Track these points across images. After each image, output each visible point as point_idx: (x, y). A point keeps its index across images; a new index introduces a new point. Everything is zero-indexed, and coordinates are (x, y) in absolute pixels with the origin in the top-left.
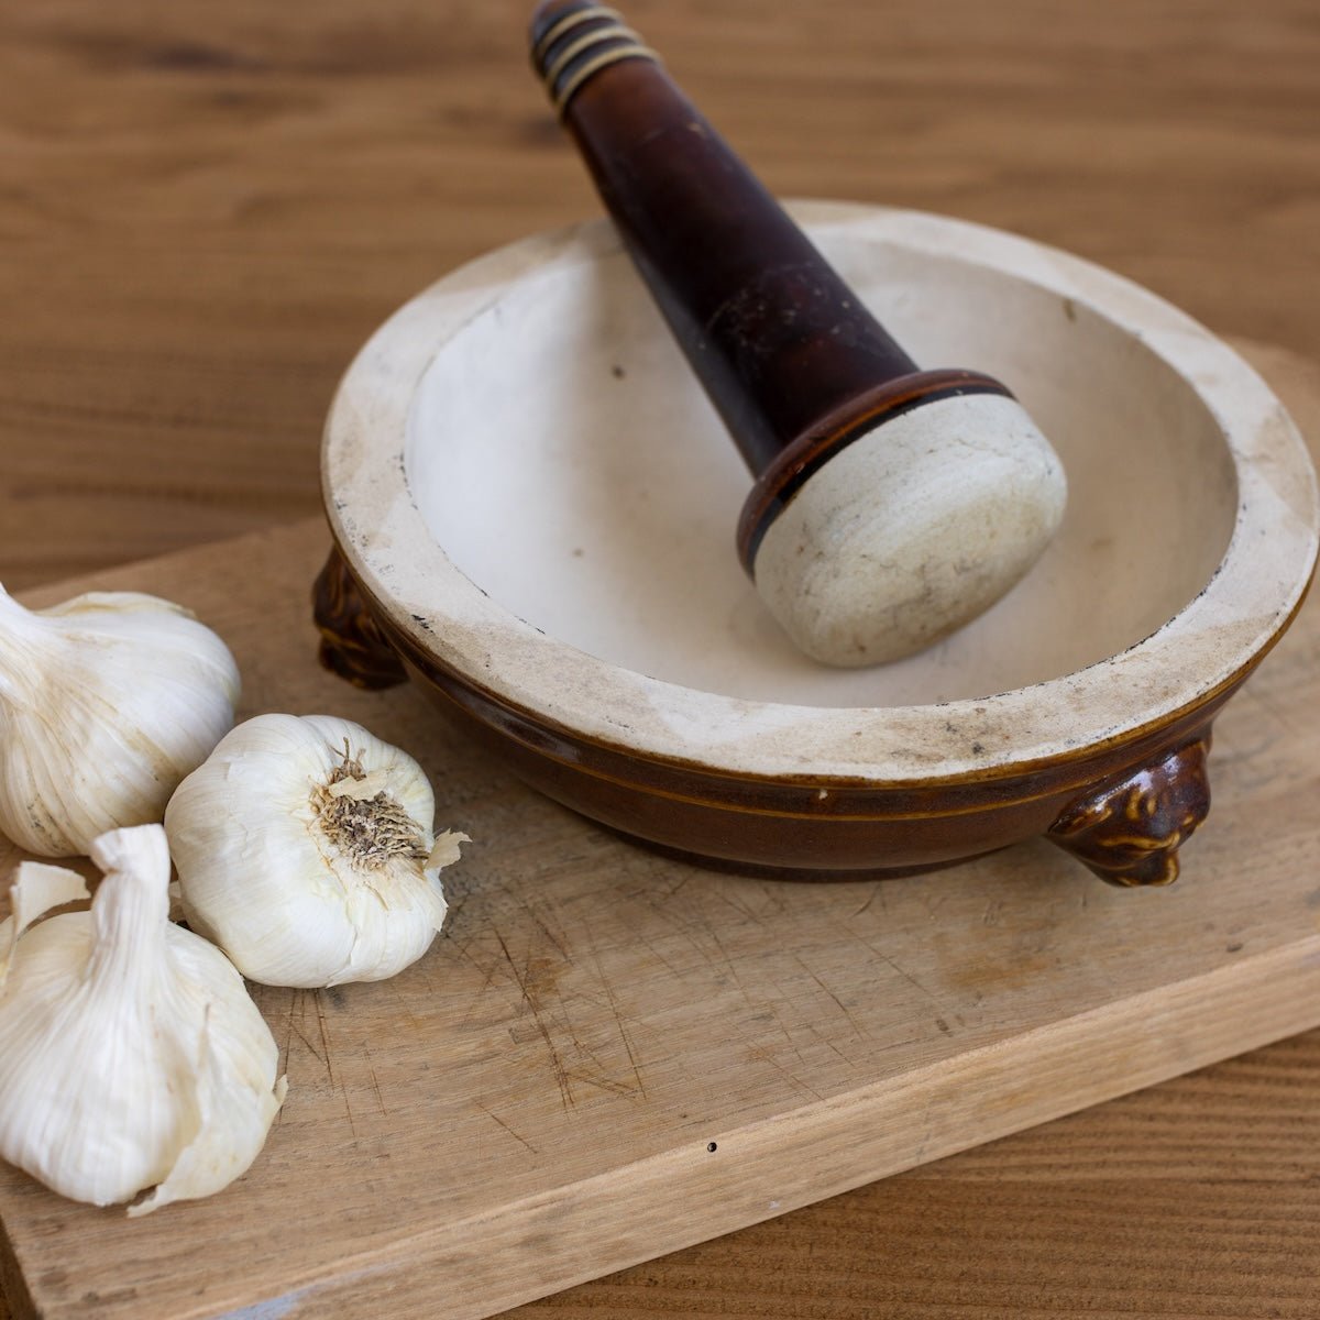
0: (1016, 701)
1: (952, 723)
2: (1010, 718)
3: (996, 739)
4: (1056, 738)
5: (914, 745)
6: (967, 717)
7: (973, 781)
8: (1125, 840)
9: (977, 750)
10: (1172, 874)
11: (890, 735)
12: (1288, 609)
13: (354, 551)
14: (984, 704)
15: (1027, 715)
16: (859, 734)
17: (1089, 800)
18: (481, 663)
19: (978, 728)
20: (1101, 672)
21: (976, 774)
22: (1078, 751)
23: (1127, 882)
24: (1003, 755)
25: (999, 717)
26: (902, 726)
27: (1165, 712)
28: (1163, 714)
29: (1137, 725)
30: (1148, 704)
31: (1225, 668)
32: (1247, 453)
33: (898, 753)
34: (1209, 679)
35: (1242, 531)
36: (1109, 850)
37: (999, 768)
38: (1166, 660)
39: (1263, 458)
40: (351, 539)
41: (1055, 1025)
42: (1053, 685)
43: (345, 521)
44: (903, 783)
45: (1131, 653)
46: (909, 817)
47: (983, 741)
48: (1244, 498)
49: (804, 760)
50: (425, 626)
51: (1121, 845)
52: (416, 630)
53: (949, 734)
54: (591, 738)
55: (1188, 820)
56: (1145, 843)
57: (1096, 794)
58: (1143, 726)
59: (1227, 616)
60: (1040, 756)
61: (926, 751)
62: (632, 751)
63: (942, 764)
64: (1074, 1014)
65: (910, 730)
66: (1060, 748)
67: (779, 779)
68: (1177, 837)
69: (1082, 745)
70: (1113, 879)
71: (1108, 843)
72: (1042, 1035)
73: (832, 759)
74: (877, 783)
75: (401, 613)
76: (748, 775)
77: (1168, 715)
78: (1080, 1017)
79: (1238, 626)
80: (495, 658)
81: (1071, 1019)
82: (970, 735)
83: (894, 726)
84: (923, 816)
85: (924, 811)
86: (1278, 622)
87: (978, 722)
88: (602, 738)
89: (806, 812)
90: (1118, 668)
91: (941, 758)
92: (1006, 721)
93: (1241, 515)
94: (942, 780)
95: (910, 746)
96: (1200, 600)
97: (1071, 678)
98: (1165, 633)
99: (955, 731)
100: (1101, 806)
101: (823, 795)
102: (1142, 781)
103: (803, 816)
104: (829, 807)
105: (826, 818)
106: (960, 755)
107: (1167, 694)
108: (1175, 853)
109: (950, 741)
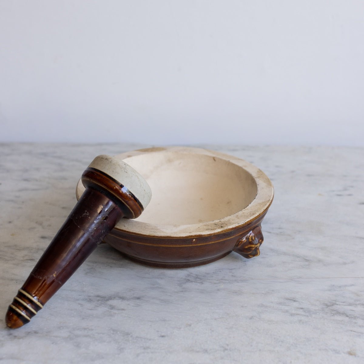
0: (226, 219)
1: (216, 223)
3: (225, 225)
4: (235, 223)
5: (210, 228)
6: (218, 222)
7: (222, 233)
8: (249, 246)
9: (222, 227)
10: (259, 253)
11: (205, 227)
12: (271, 199)
14: (221, 220)
15: (229, 220)
16: (199, 227)
17: (241, 239)
20: (240, 213)
21: (222, 231)
22: (240, 225)
23: (250, 256)
24: (227, 227)
26: (207, 225)
27: (254, 217)
29: (249, 220)
30: (251, 216)
31: (263, 209)
32: (256, 177)
33: (207, 229)
34: (261, 211)
35: (259, 188)
36: (247, 249)
37: (227, 230)
38: (252, 209)
39: (259, 177)
42: (232, 216)
44: (209, 234)
45: (245, 209)
46: (210, 243)
47: (222, 225)
48: (257, 183)
49: (190, 233)
53: (216, 225)
54: (148, 236)
55: (260, 241)
56: (253, 246)
57: (243, 237)
58: (251, 220)
59: (261, 201)
60: (234, 227)
61: (212, 228)
62: (157, 237)
63: (216, 230)
65: (209, 225)
66: (237, 225)
67: (186, 237)
68: (259, 244)
69: (241, 224)
70: (247, 257)
71: (246, 247)
73: (195, 232)
74: (204, 235)
76: (180, 237)
77: (255, 218)
79: (263, 203)
82: (220, 225)
83: (205, 225)
84: (213, 242)
85: (213, 241)
86: (270, 201)
87: (221, 223)
88: (151, 235)
89: (191, 244)
90: (243, 212)
91: (216, 229)
92: (225, 222)
93: (258, 186)
94: (216, 233)
96: (255, 200)
97: (235, 214)
98: (250, 205)
99: (217, 225)
100: (244, 239)
101: (194, 240)
102: (251, 234)
103: (191, 246)
104: (195, 243)
105: (195, 245)
106: (219, 228)
107: (253, 214)
108: (259, 248)
109: (216, 226)
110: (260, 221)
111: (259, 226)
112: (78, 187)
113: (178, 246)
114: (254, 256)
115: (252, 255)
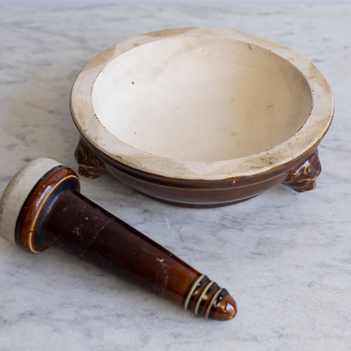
0: (276, 149)
1: (262, 158)
2: (276, 154)
3: (274, 160)
4: (288, 157)
6: (265, 156)
7: (271, 171)
8: (304, 180)
9: (271, 163)
10: (315, 187)
11: (248, 164)
12: (332, 115)
13: (94, 142)
14: (268, 152)
15: (279, 152)
16: (240, 165)
17: (294, 172)
18: (139, 165)
19: (269, 158)
20: (293, 139)
21: (272, 169)
22: (294, 159)
23: (303, 191)
24: (277, 163)
25: (273, 154)
26: (250, 161)
27: (312, 146)
29: (306, 150)
30: (308, 144)
31: (322, 132)
32: (308, 77)
33: (252, 168)
34: (320, 135)
35: (314, 97)
36: (300, 183)
37: (277, 167)
38: (308, 133)
39: (312, 77)
40: (92, 139)
42: (283, 144)
43: (88, 135)
44: (255, 175)
45: (299, 132)
47: (271, 161)
48: (312, 89)
49: (229, 174)
50: (120, 158)
52: (118, 159)
53: (262, 161)
54: (174, 179)
55: (318, 172)
56: (309, 180)
57: (296, 170)
58: (308, 150)
59: (318, 119)
60: (286, 162)
61: (258, 166)
62: (185, 180)
63: (263, 168)
65: (253, 161)
66: (290, 159)
67: (224, 180)
68: (316, 177)
69: (295, 158)
70: (300, 191)
71: (300, 181)
73: (236, 172)
74: (248, 176)
75: (113, 156)
76: (216, 180)
79: (322, 121)
80: (142, 163)
82: (267, 160)
83: (248, 161)
85: (259, 181)
86: (331, 118)
87: (268, 156)
88: (177, 178)
90: (297, 137)
91: (263, 167)
92: (275, 155)
93: (312, 93)
94: (264, 172)
95: (254, 165)
96: (310, 116)
97: (287, 141)
98: (305, 126)
99: (263, 160)
100: (297, 172)
101: (234, 182)
102: (307, 164)
103: (229, 188)
104: (236, 185)
105: (235, 188)
106: (267, 166)
107: (311, 141)
108: (315, 182)
109: (263, 162)
111: (315, 153)
113: (213, 190)
114: (308, 190)
115: (306, 189)
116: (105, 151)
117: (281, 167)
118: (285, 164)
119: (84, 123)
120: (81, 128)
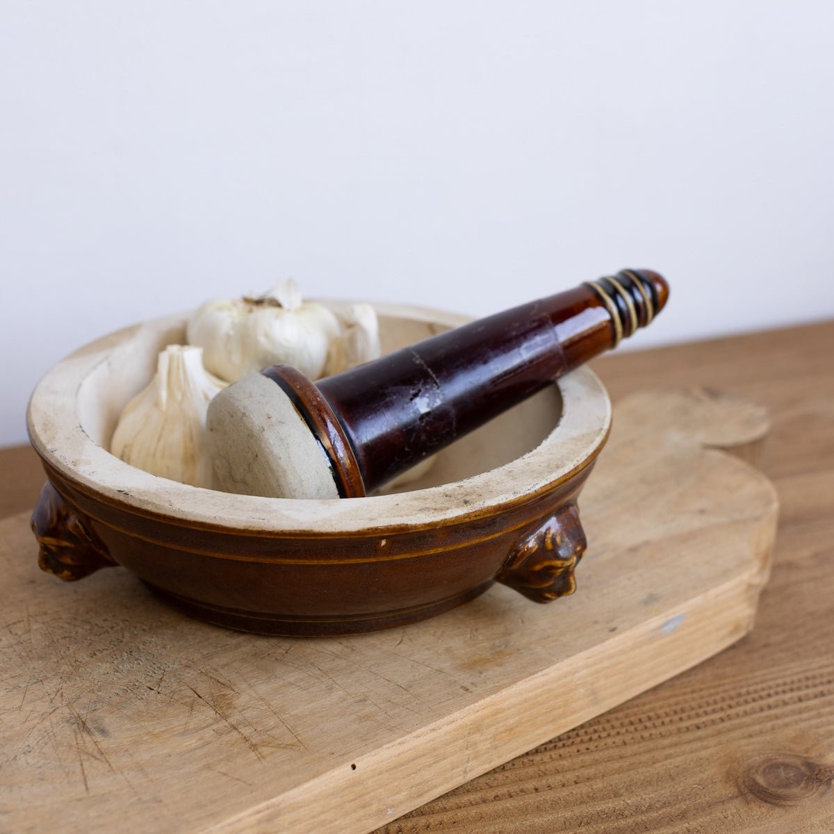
0: (478, 480)
1: (447, 493)
2: (478, 487)
3: (474, 497)
4: (507, 492)
5: (429, 504)
6: (455, 490)
7: (467, 520)
8: (547, 563)
9: (466, 502)
10: (573, 587)
11: (415, 503)
12: (606, 426)
13: (70, 469)
14: (461, 483)
15: (487, 484)
16: (397, 505)
17: (524, 541)
18: (167, 505)
19: (463, 494)
20: (519, 463)
21: (468, 515)
22: (520, 498)
23: (548, 595)
24: (481, 503)
25: (472, 488)
26: (421, 499)
27: (560, 475)
28: (559, 477)
29: (547, 483)
30: (550, 472)
31: (584, 454)
33: (422, 510)
34: (578, 459)
35: (567, 400)
36: (539, 572)
37: (481, 511)
38: (551, 454)
40: (65, 464)
41: (527, 679)
42: (495, 471)
43: (58, 457)
44: (429, 525)
45: (531, 453)
46: (432, 552)
47: (467, 498)
48: (562, 388)
49: (371, 519)
50: (126, 494)
51: (545, 567)
52: (121, 498)
53: (447, 498)
54: (244, 531)
55: (579, 548)
56: (558, 563)
57: (527, 536)
58: (551, 483)
59: (575, 433)
60: (501, 502)
61: (438, 506)
62: (270, 533)
63: (449, 512)
64: (537, 672)
65: (425, 499)
66: (511, 497)
67: (359, 533)
68: (575, 559)
69: (522, 495)
70: (539, 597)
71: (538, 567)
72: (522, 686)
73: (387, 517)
74: (415, 527)
75: (109, 491)
76: (341, 534)
77: (562, 477)
78: (540, 673)
79: (583, 436)
80: (173, 501)
81: (536, 675)
82: (459, 497)
83: (416, 499)
84: (440, 550)
85: (441, 547)
86: (604, 433)
87: (462, 490)
88: (250, 529)
89: (375, 556)
90: (527, 460)
91: (448, 509)
92: (476, 489)
93: (563, 393)
94: (451, 520)
95: (428, 506)
96: (557, 429)
97: (504, 467)
98: (545, 443)
99: (450, 497)
100: (532, 543)
101: (384, 543)
102: (553, 525)
103: (373, 560)
104: (388, 551)
105: (385, 559)
106: (457, 506)
107: (558, 467)
108: (573, 571)
109: (450, 501)
110: (577, 490)
111: (572, 503)
112: (34, 401)
113: (335, 562)
114: (559, 594)
115: (555, 592)
116: (92, 483)
117: (490, 512)
118: (500, 508)
119: (54, 438)
120: (45, 448)
